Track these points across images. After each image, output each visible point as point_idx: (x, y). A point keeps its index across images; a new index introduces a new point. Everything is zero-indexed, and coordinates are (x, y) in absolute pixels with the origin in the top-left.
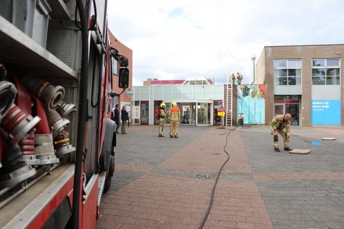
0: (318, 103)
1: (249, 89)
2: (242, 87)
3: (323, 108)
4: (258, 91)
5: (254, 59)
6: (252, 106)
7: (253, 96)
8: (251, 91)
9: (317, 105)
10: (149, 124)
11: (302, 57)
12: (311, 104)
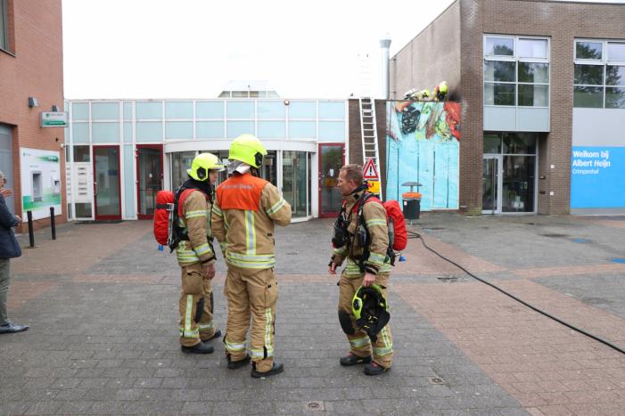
0: (586, 154)
1: (418, 113)
2: (399, 106)
3: (595, 168)
4: (443, 118)
5: (387, 43)
6: (426, 159)
7: (430, 133)
8: (423, 118)
9: (583, 159)
10: (124, 217)
11: (553, 33)
12: (569, 157)
